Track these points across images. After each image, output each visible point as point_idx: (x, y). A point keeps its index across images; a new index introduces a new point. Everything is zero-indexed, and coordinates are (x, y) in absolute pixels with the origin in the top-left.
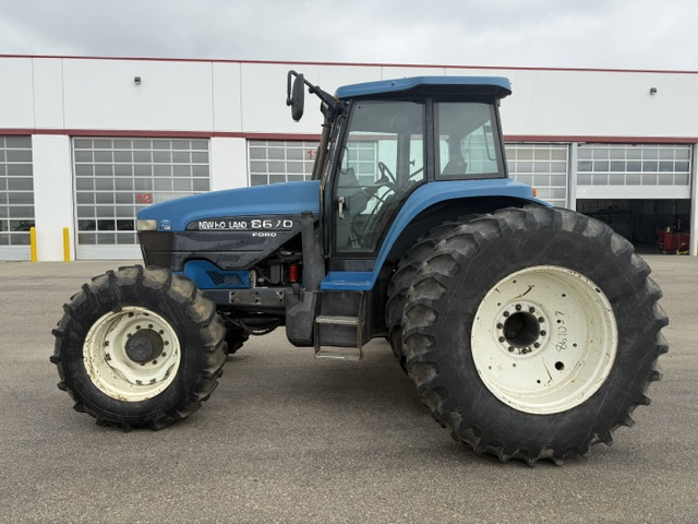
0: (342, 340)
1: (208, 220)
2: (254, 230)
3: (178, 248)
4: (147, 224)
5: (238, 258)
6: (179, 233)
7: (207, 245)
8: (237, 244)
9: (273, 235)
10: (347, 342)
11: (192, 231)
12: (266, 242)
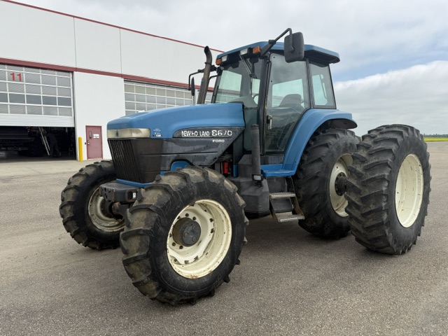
0: (283, 209)
1: (188, 129)
2: (213, 138)
3: (168, 152)
4: (140, 132)
5: (204, 158)
6: (168, 140)
7: (187, 149)
8: (204, 148)
9: (223, 141)
10: (285, 209)
11: (177, 139)
12: (219, 146)
